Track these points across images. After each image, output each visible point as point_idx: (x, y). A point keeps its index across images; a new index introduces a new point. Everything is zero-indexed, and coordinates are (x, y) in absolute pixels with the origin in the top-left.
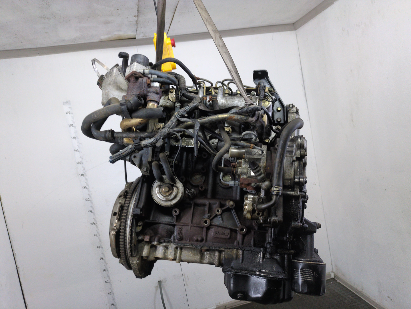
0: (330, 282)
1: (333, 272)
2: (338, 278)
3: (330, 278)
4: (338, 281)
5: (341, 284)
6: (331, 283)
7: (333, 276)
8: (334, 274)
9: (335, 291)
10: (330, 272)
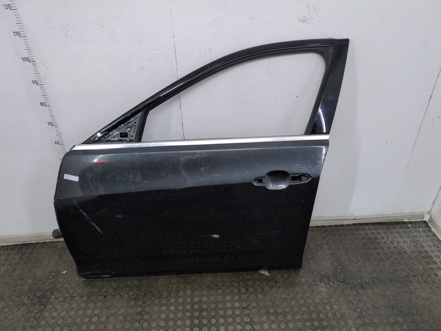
0: (419, 227)
1: (429, 213)
2: (435, 226)
3: (421, 220)
4: (433, 230)
5: (436, 236)
6: (421, 229)
7: (426, 219)
8: (431, 217)
9: (424, 247)
10: (425, 213)
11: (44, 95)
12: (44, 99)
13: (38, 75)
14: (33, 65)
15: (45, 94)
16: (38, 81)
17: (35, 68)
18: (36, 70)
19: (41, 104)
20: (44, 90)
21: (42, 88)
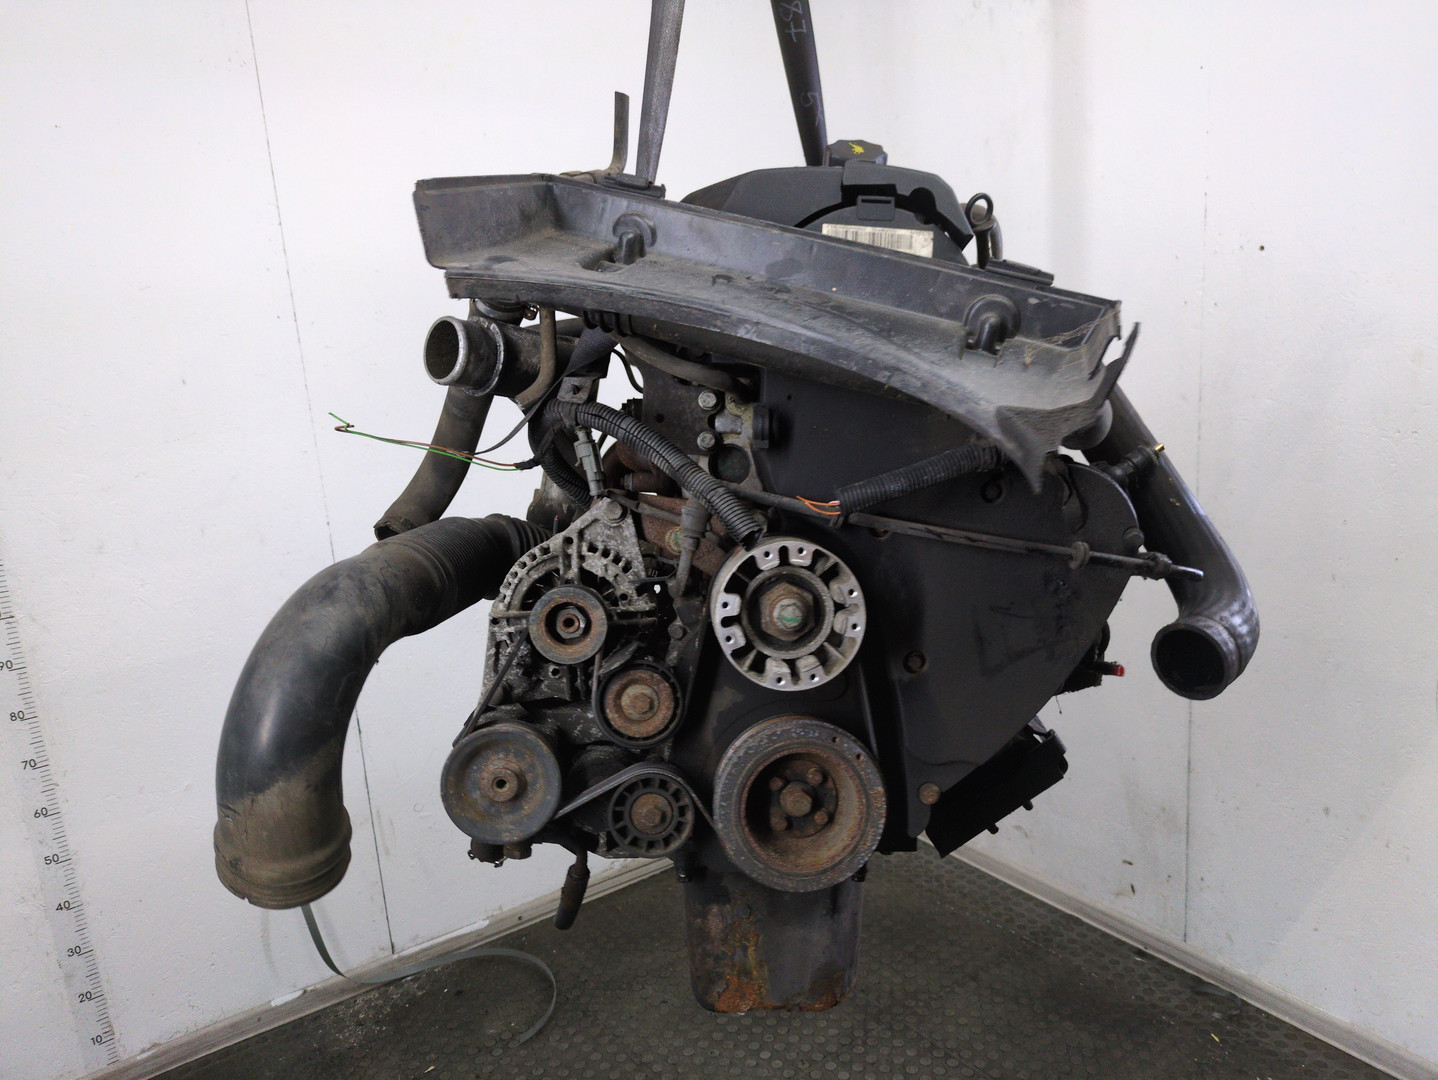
11: (25, 694)
12: (24, 702)
13: (17, 645)
14: (9, 626)
15: (26, 691)
16: (14, 662)
17: (11, 630)
18: (12, 636)
19: (13, 716)
20: (25, 680)
21: (23, 676)
